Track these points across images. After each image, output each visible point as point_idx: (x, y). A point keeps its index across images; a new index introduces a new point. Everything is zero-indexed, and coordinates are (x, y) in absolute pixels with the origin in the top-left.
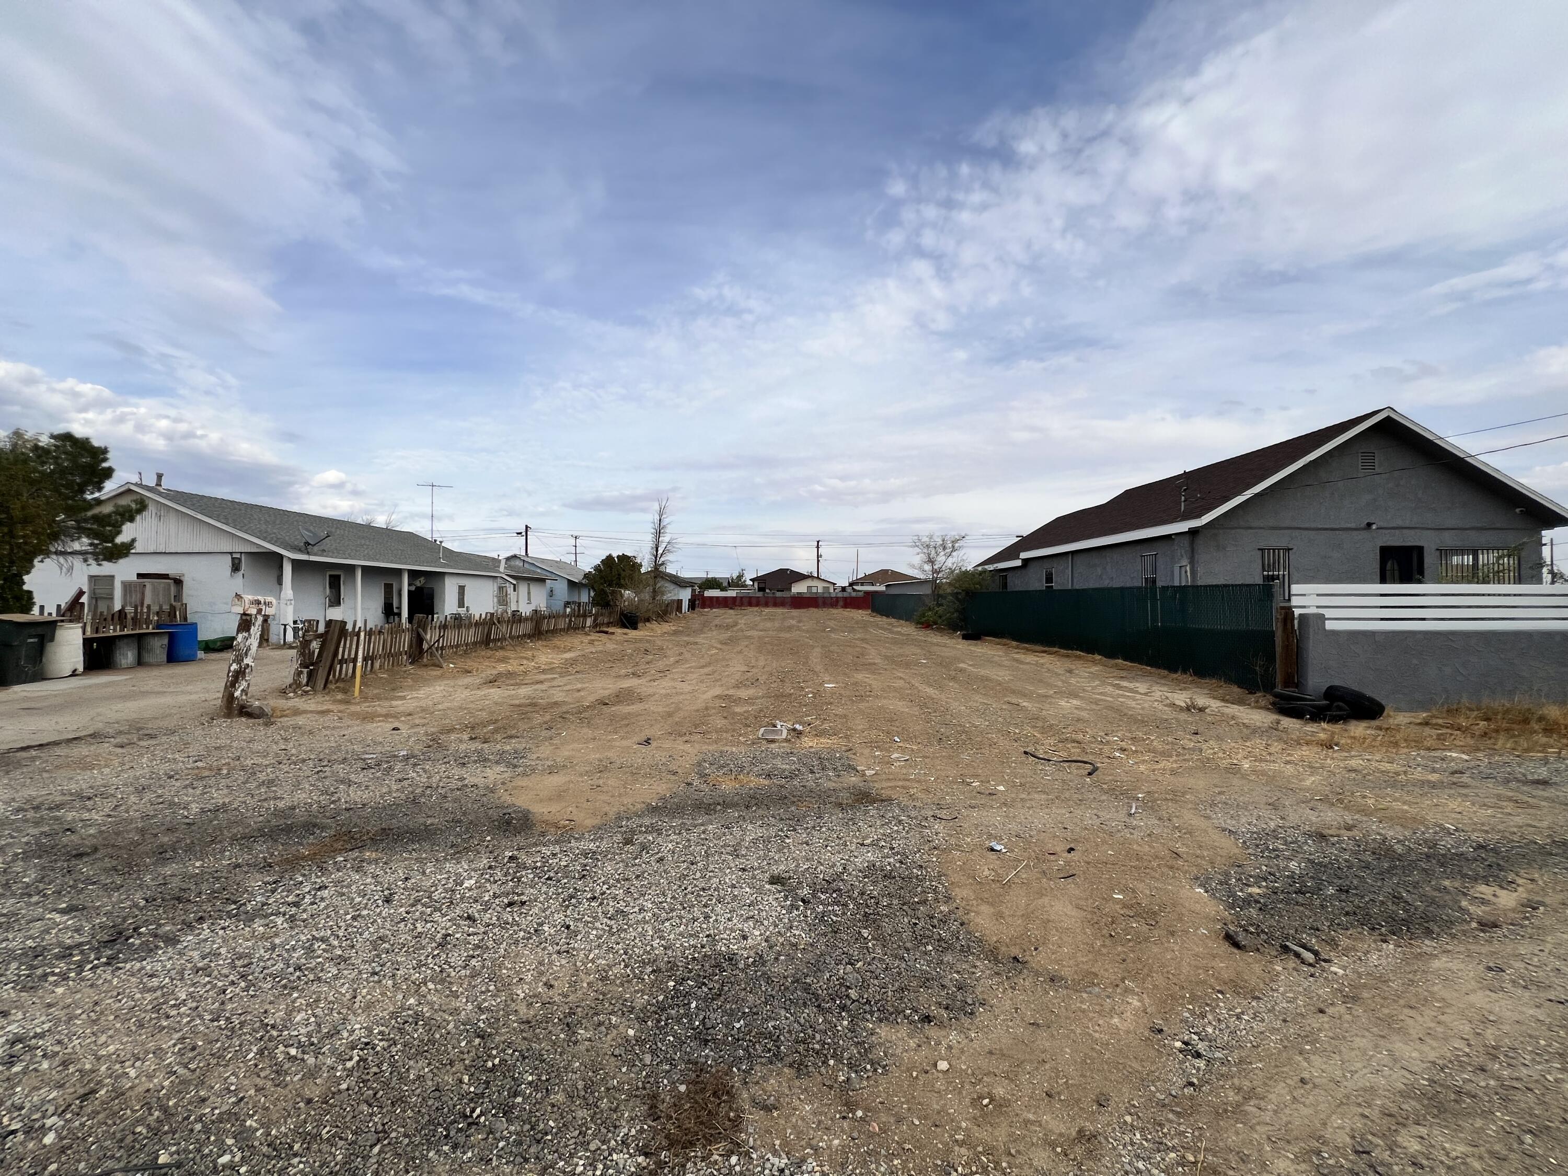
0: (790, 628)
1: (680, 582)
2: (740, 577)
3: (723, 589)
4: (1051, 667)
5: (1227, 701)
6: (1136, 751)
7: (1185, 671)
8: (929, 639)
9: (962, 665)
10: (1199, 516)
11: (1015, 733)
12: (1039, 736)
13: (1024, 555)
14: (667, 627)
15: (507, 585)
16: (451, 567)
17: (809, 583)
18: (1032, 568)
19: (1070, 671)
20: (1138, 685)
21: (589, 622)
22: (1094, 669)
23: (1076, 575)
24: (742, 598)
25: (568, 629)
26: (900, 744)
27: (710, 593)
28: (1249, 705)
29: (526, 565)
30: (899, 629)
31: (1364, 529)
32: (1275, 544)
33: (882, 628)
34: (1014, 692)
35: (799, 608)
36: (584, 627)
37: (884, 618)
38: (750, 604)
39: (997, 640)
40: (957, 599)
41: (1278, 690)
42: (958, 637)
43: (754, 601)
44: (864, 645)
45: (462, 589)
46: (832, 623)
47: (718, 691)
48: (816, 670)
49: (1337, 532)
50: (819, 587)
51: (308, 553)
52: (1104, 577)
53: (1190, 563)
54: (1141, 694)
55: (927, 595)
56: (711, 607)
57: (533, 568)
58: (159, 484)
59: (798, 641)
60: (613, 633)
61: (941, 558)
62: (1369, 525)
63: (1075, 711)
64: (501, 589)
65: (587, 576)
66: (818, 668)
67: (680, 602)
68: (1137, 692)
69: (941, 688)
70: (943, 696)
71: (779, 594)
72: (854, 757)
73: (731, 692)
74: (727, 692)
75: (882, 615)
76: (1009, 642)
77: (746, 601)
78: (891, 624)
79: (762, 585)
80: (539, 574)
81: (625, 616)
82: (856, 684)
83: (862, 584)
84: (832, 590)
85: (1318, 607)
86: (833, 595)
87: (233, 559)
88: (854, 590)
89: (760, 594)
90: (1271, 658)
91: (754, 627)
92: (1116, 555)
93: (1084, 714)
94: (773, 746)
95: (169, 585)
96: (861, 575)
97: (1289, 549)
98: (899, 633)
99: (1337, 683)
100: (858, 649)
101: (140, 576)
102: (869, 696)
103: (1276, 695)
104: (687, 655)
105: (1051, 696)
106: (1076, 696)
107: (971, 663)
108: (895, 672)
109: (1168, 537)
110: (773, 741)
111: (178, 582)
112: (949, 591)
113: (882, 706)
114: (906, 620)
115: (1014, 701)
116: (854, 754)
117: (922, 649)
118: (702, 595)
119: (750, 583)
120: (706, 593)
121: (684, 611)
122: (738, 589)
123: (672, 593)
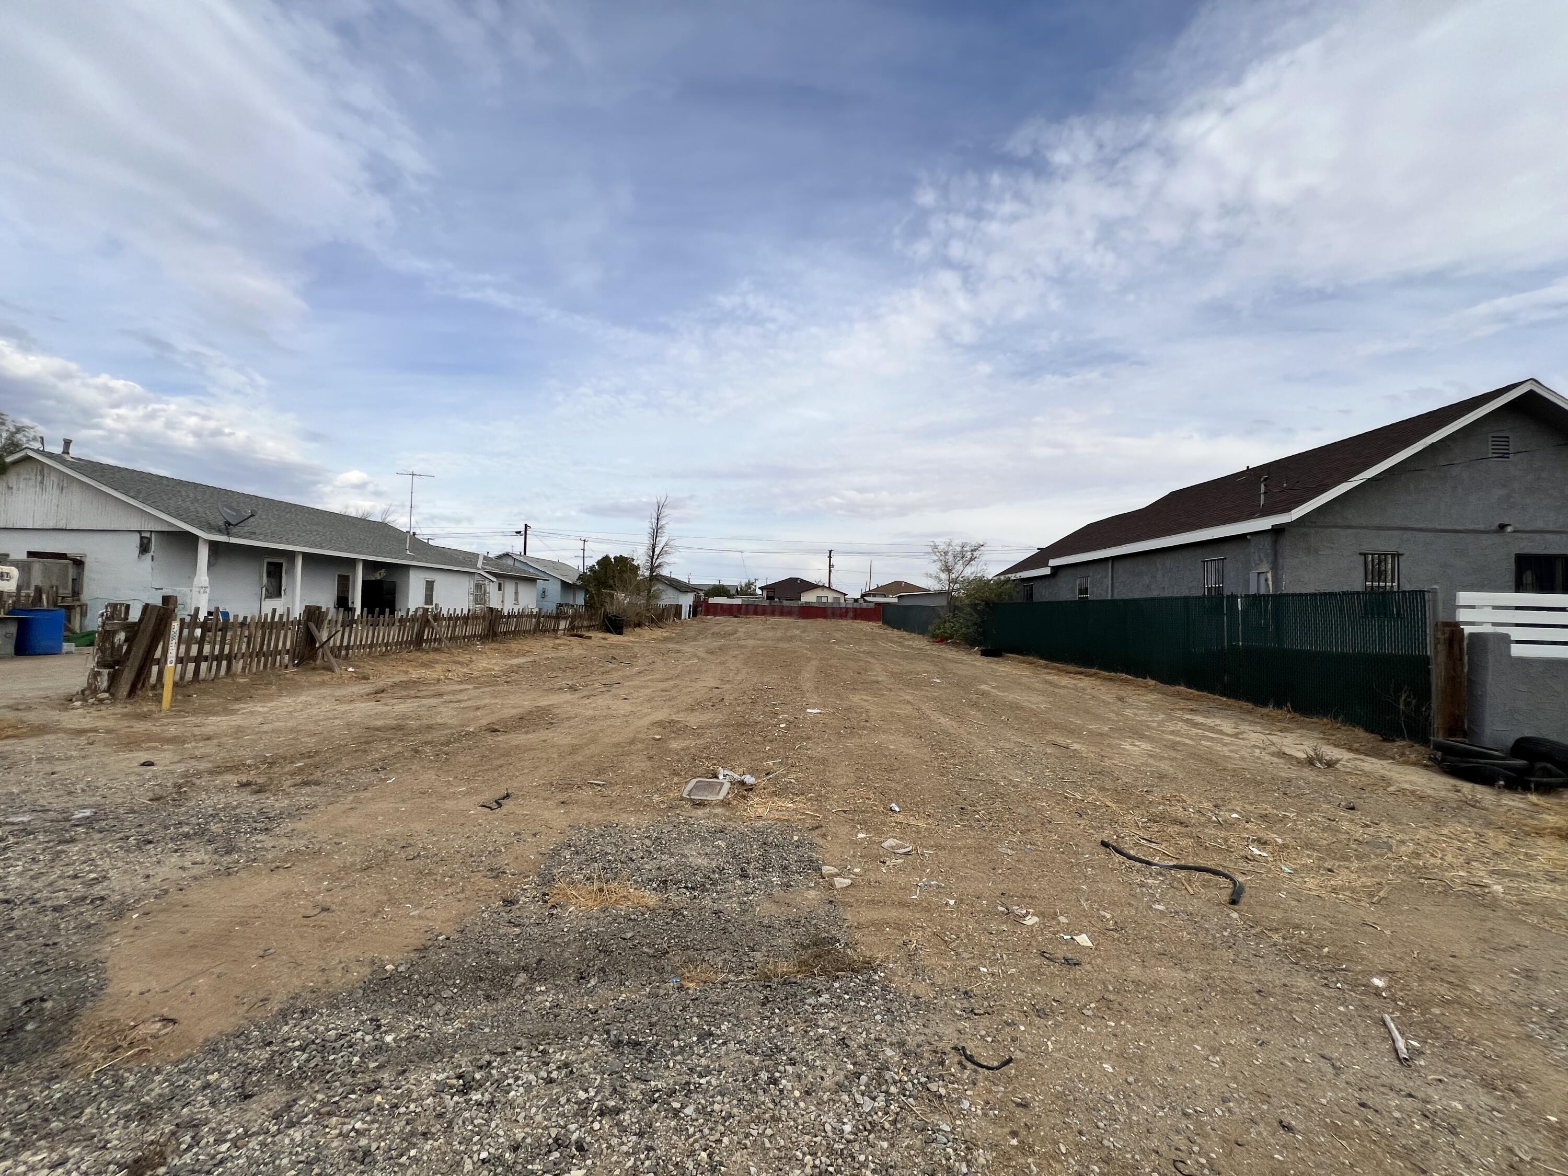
0: (792, 638)
1: (681, 587)
2: (749, 585)
3: (730, 596)
4: (1095, 693)
5: (1357, 751)
6: (1285, 846)
7: (1279, 705)
8: (944, 655)
9: (984, 687)
10: (1288, 509)
11: (1076, 800)
12: (1114, 806)
13: (1053, 562)
14: (658, 633)
15: (487, 582)
16: (418, 560)
17: (819, 593)
18: (1063, 577)
19: (1121, 699)
20: (1218, 722)
21: (563, 625)
22: (1151, 697)
23: (1116, 585)
24: (747, 605)
25: (535, 631)
26: (900, 818)
27: (713, 600)
28: (1393, 759)
29: (517, 564)
30: (910, 643)
31: (1496, 532)
32: (1381, 548)
33: (891, 641)
34: (1056, 727)
35: (806, 618)
36: (555, 630)
37: (895, 631)
38: (756, 613)
39: (1021, 657)
40: (976, 610)
41: (1441, 739)
42: (976, 653)
43: (760, 609)
44: (869, 659)
45: (430, 585)
46: (838, 635)
47: (661, 715)
48: (805, 688)
49: (1461, 535)
50: (829, 597)
51: (228, 534)
52: (1153, 587)
53: (1272, 569)
54: (1228, 735)
55: (942, 607)
56: (715, 614)
57: (525, 568)
58: (66, 452)
59: (796, 652)
60: (590, 638)
61: (959, 567)
62: (1502, 527)
63: (1151, 761)
64: (478, 586)
65: (582, 577)
66: (807, 686)
67: (679, 608)
68: (1221, 732)
69: (959, 718)
70: (962, 731)
71: (785, 603)
72: (821, 841)
73: (680, 717)
74: (674, 717)
75: (893, 628)
76: (1035, 660)
77: (751, 609)
78: (900, 637)
79: (771, 594)
80: (531, 573)
81: (610, 619)
82: (849, 709)
83: (874, 596)
84: (842, 601)
85: (1494, 624)
86: (843, 606)
87: (142, 538)
88: (865, 601)
89: (767, 603)
90: (1423, 693)
91: (749, 636)
92: (1169, 561)
93: (1165, 766)
94: (700, 812)
95: (66, 566)
96: (873, 587)
97: (1399, 555)
98: (909, 647)
99: (1528, 733)
100: (861, 663)
101: (31, 554)
102: (864, 728)
103: (1438, 747)
104: (659, 664)
105: (1106, 735)
106: (1142, 737)
107: (994, 684)
108: (902, 694)
109: (1242, 538)
110: (701, 804)
111: (79, 563)
112: (967, 601)
113: (880, 745)
114: (919, 634)
115: (1061, 740)
116: (824, 836)
117: (936, 665)
118: (706, 601)
119: (759, 592)
120: (712, 600)
121: (683, 617)
122: (745, 598)
123: (668, 598)
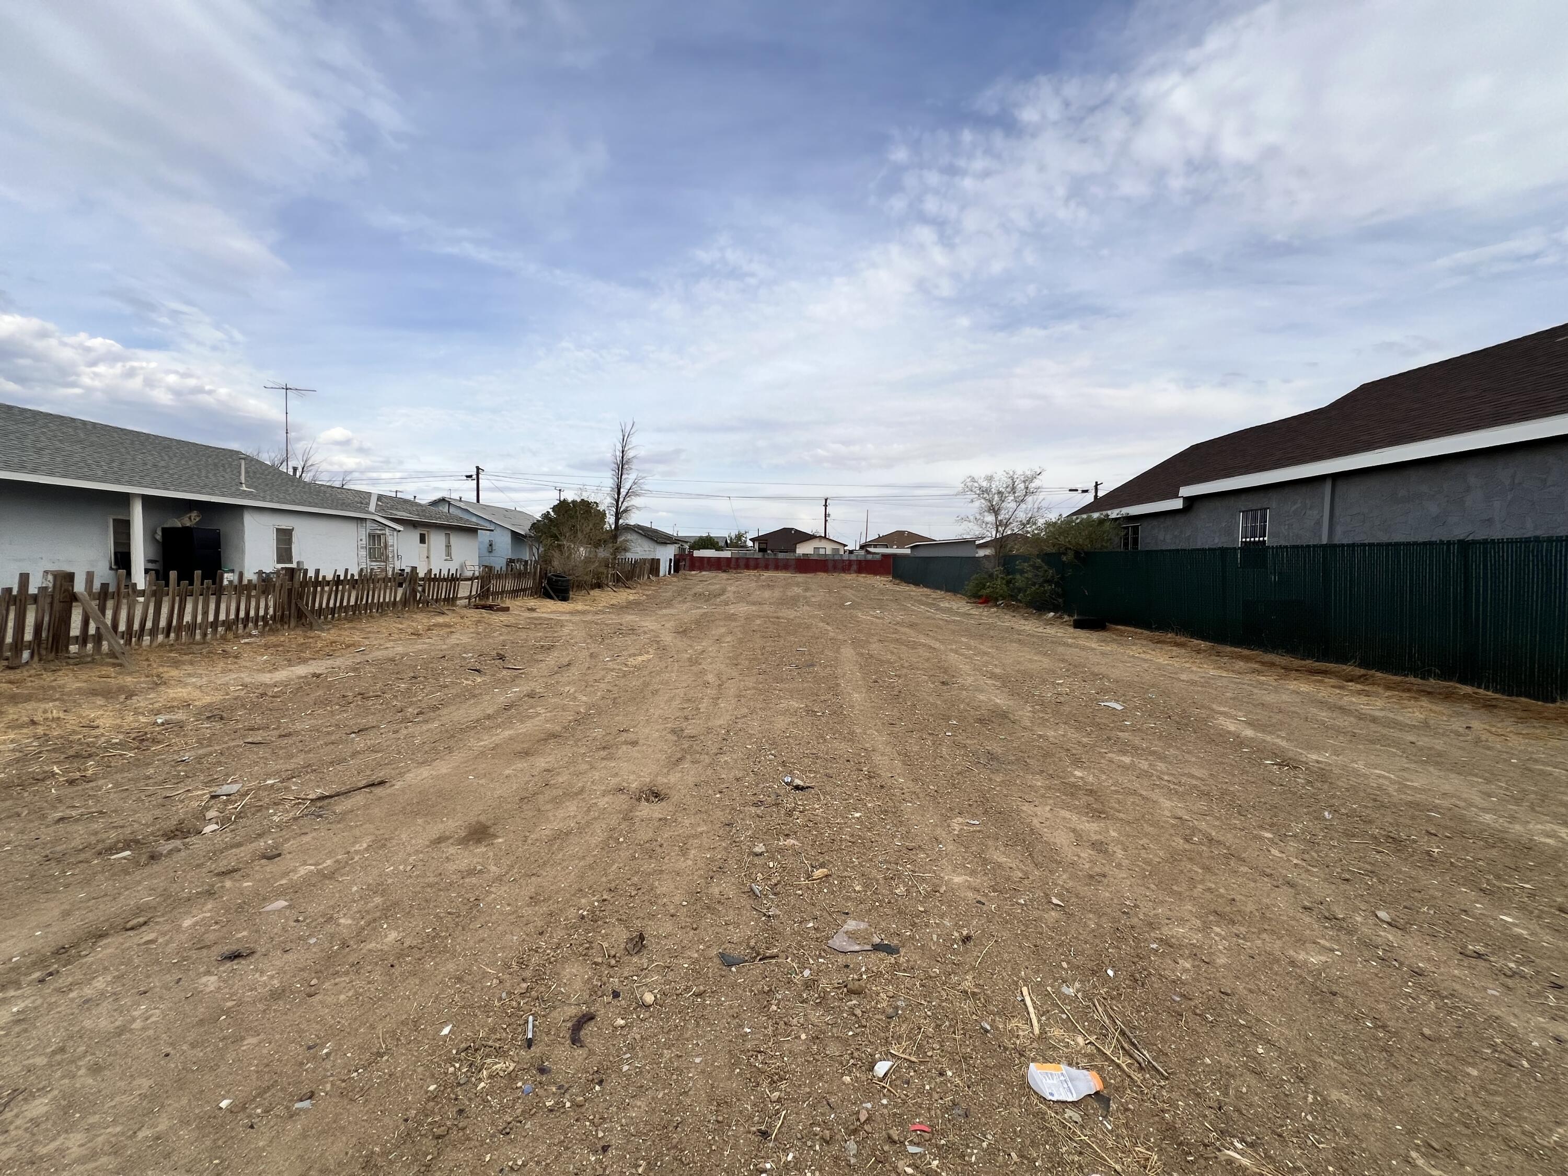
0: (793, 602)
2: (739, 537)
3: (719, 549)
13: (1187, 490)
15: (387, 531)
16: (258, 498)
17: (816, 543)
24: (737, 559)
27: (700, 553)
33: (913, 600)
35: (805, 572)
37: (912, 587)
38: (747, 567)
40: (1049, 563)
42: (1066, 624)
43: (752, 563)
45: (285, 535)
46: (849, 593)
50: (827, 549)
55: (987, 558)
56: (700, 570)
57: (462, 515)
61: (1009, 506)
64: (373, 537)
67: (654, 565)
71: (781, 556)
75: (909, 583)
77: (742, 563)
79: (763, 546)
80: (472, 522)
83: (875, 546)
84: (843, 552)
86: (844, 558)
88: (868, 552)
89: (760, 555)
91: (741, 598)
96: (872, 537)
114: (954, 593)
118: (691, 554)
119: (750, 544)
120: (697, 553)
121: (661, 574)
122: (735, 550)
123: (640, 550)
